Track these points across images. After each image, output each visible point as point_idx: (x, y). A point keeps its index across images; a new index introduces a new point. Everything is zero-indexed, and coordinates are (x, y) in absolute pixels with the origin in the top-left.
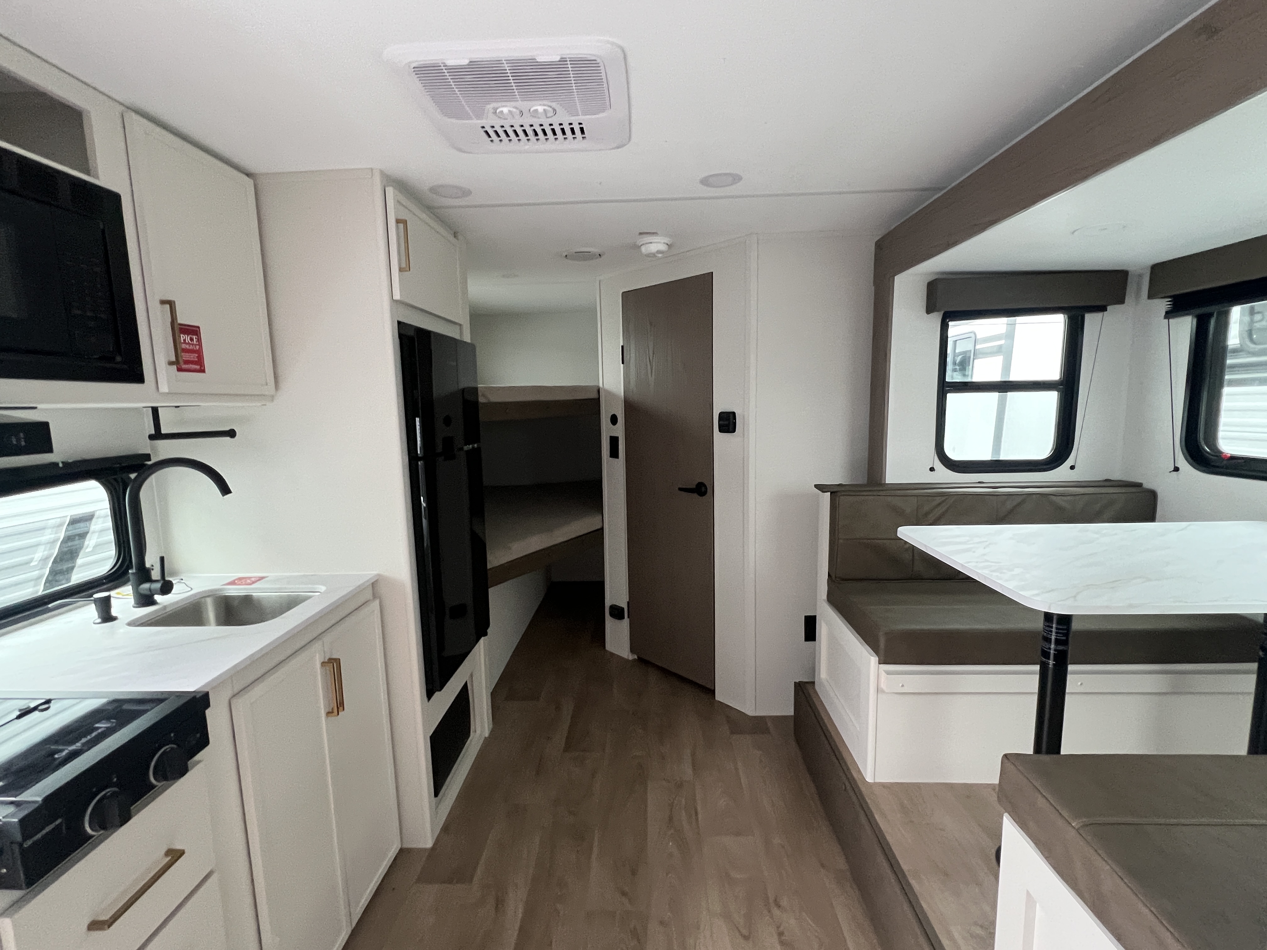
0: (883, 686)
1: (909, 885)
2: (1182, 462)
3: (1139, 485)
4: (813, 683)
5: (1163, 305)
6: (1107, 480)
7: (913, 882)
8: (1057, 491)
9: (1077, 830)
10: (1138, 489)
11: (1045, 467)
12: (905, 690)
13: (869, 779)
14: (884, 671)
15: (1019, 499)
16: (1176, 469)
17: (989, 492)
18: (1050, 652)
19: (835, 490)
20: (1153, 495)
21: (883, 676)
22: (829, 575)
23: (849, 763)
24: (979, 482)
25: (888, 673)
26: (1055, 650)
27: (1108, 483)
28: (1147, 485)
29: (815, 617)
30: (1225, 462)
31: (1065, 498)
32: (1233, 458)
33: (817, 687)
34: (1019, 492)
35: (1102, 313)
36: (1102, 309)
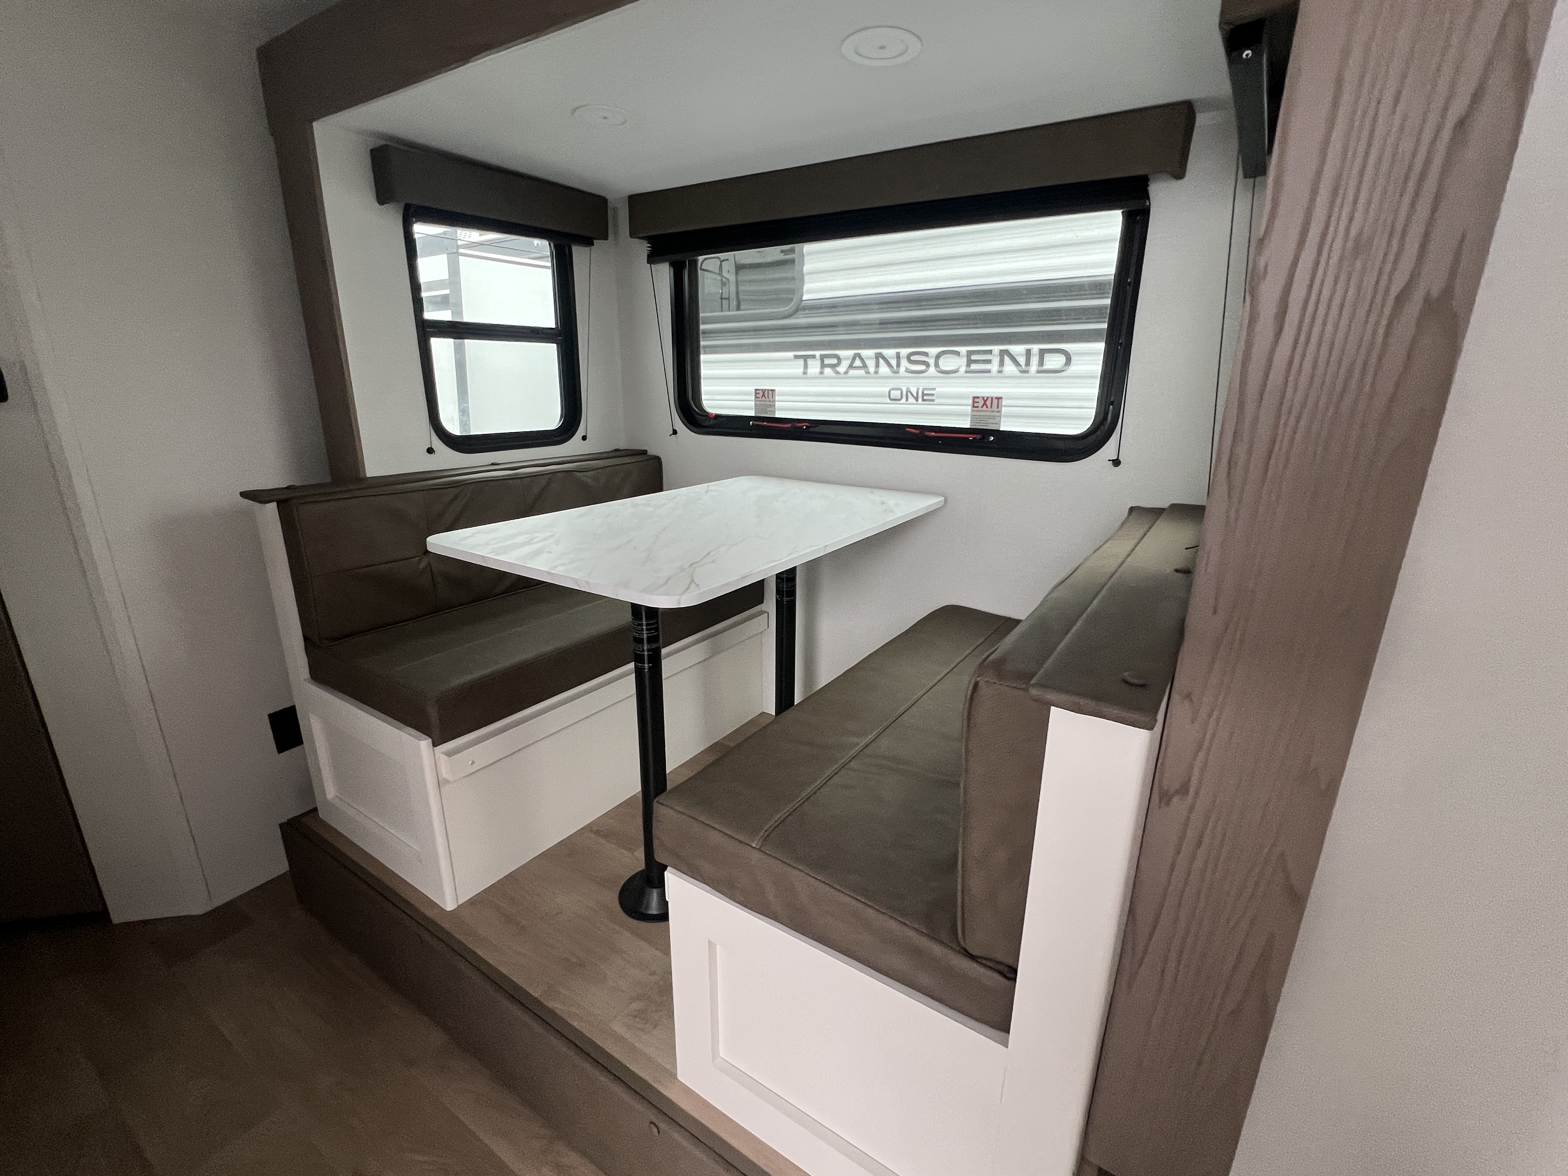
0: (445, 773)
1: (551, 1012)
2: (680, 425)
3: (644, 452)
4: (315, 810)
5: (643, 248)
6: (616, 450)
7: (551, 1004)
8: (579, 466)
9: (759, 850)
10: (643, 458)
11: (558, 439)
12: (477, 766)
13: (450, 906)
14: (443, 753)
15: (544, 481)
16: (675, 432)
17: (509, 475)
18: (644, 655)
19: (283, 497)
20: (657, 461)
21: (443, 758)
22: (306, 638)
23: (413, 900)
24: (492, 464)
25: (449, 754)
26: (649, 650)
27: (617, 453)
28: (652, 452)
29: (293, 708)
30: (712, 422)
31: (588, 474)
32: (718, 417)
33: (322, 814)
34: (541, 471)
35: (589, 248)
36: (588, 242)
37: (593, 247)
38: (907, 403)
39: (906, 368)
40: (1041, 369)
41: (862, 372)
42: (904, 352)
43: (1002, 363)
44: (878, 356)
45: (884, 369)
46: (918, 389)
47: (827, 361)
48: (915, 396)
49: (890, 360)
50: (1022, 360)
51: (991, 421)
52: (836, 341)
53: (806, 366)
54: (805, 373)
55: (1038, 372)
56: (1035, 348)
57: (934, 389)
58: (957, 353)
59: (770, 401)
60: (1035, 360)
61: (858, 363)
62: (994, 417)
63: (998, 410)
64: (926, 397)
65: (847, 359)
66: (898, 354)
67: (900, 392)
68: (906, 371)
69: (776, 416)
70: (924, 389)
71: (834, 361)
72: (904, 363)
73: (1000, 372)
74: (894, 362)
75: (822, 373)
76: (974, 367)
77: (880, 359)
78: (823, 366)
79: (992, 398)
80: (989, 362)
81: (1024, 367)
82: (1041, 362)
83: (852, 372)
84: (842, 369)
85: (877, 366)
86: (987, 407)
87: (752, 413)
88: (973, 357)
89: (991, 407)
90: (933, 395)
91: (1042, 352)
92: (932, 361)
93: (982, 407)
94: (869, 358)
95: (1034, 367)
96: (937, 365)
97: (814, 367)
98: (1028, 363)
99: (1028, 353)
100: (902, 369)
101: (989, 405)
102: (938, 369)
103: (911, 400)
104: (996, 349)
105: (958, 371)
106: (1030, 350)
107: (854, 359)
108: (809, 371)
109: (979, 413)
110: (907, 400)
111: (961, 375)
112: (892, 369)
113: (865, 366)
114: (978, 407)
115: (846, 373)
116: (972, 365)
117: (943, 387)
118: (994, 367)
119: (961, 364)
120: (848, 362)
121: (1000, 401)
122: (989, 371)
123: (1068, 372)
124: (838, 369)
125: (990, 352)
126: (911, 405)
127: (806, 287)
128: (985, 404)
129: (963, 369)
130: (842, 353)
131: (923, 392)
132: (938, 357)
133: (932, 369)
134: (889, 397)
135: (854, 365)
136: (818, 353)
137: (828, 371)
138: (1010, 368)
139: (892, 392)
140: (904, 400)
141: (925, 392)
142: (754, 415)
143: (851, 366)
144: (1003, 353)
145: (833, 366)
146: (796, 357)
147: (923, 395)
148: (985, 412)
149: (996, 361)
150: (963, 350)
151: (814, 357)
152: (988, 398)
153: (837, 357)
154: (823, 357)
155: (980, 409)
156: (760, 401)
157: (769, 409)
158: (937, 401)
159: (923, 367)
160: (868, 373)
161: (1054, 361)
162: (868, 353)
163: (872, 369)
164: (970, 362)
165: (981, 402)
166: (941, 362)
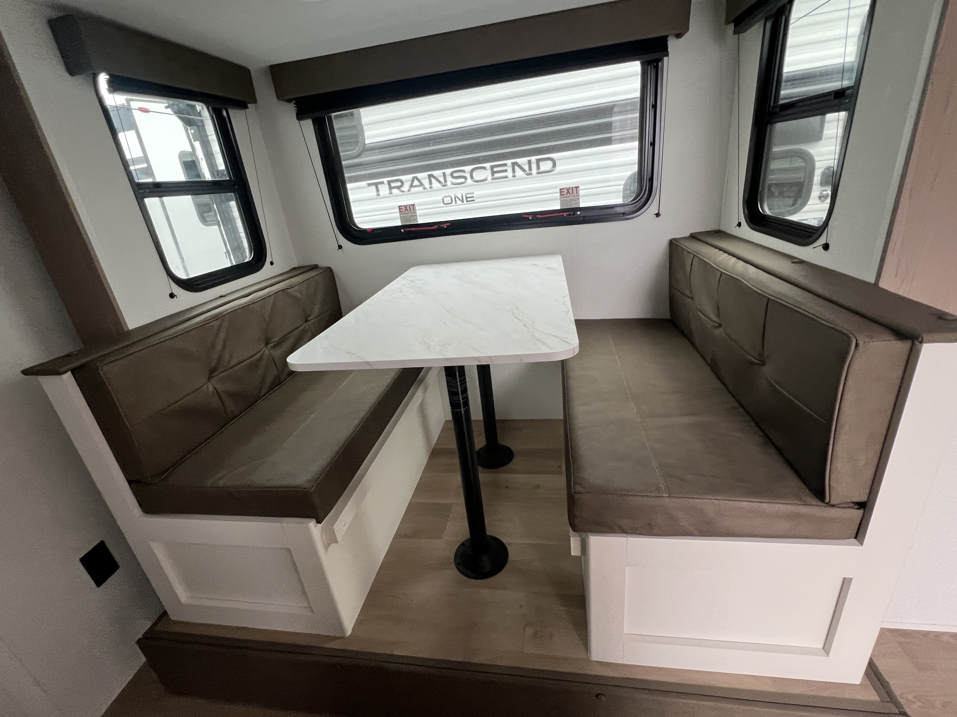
2: (343, 241)
3: (317, 266)
5: (290, 109)
6: (294, 269)
8: (286, 284)
11: (254, 267)
16: (340, 247)
18: (460, 402)
20: (330, 271)
24: (221, 297)
26: (463, 399)
27: (299, 270)
28: (323, 263)
31: (295, 289)
33: (172, 616)
34: (266, 294)
35: (244, 111)
36: (242, 105)
37: (247, 110)
38: (457, 204)
39: (451, 182)
40: (538, 171)
41: (420, 189)
42: (448, 171)
43: (514, 171)
44: (430, 176)
45: (435, 184)
46: (462, 194)
47: (393, 185)
48: (461, 199)
49: (439, 178)
50: (526, 167)
51: (573, 202)
52: (397, 170)
53: (378, 190)
54: (378, 195)
55: (538, 173)
56: (533, 159)
57: (473, 193)
58: (484, 168)
59: (412, 213)
60: (534, 166)
61: (416, 183)
62: (575, 200)
63: (577, 195)
64: (469, 199)
65: (407, 181)
66: (444, 173)
67: (449, 198)
68: (452, 184)
69: (419, 223)
70: (466, 194)
71: (399, 184)
72: (449, 179)
73: (514, 176)
74: (442, 179)
75: (391, 193)
76: (496, 175)
77: (432, 178)
78: (391, 188)
79: (572, 188)
80: (506, 171)
81: (528, 171)
82: (538, 167)
83: (413, 190)
84: (405, 188)
85: (431, 183)
86: (570, 194)
87: (399, 223)
88: (495, 169)
89: (573, 194)
90: (473, 197)
91: (538, 161)
92: (468, 175)
93: (567, 194)
94: (424, 179)
95: (534, 171)
96: (472, 177)
97: (384, 190)
98: (530, 169)
99: (530, 162)
100: (449, 183)
101: (571, 193)
102: (473, 180)
103: (459, 202)
104: (509, 162)
105: (487, 180)
106: (530, 160)
107: (413, 181)
108: (381, 193)
109: (565, 199)
110: (456, 203)
111: (489, 182)
112: (442, 184)
113: (421, 184)
114: (564, 195)
115: (409, 191)
116: (495, 174)
117: (478, 191)
118: (510, 174)
119: (487, 174)
120: (409, 183)
121: (578, 188)
122: (506, 177)
123: (556, 171)
124: (402, 189)
125: (505, 165)
126: (460, 206)
127: (366, 134)
128: (568, 192)
129: (490, 178)
130: (403, 178)
131: (466, 196)
132: (472, 172)
133: (469, 181)
134: (443, 202)
135: (414, 185)
136: (385, 180)
137: (395, 191)
138: (519, 173)
139: (445, 199)
140: (454, 203)
141: (468, 196)
142: (400, 224)
143: (411, 186)
144: (514, 164)
145: (399, 188)
146: (369, 185)
147: (467, 198)
148: (569, 197)
149: (510, 169)
150: (488, 165)
151: (382, 183)
152: (569, 188)
153: (401, 181)
154: (389, 182)
155: (565, 196)
156: (403, 214)
157: (411, 219)
158: (476, 201)
159: (462, 180)
160: (425, 188)
161: (546, 166)
162: (423, 176)
163: (427, 185)
164: (493, 173)
165: (566, 191)
166: (474, 174)
